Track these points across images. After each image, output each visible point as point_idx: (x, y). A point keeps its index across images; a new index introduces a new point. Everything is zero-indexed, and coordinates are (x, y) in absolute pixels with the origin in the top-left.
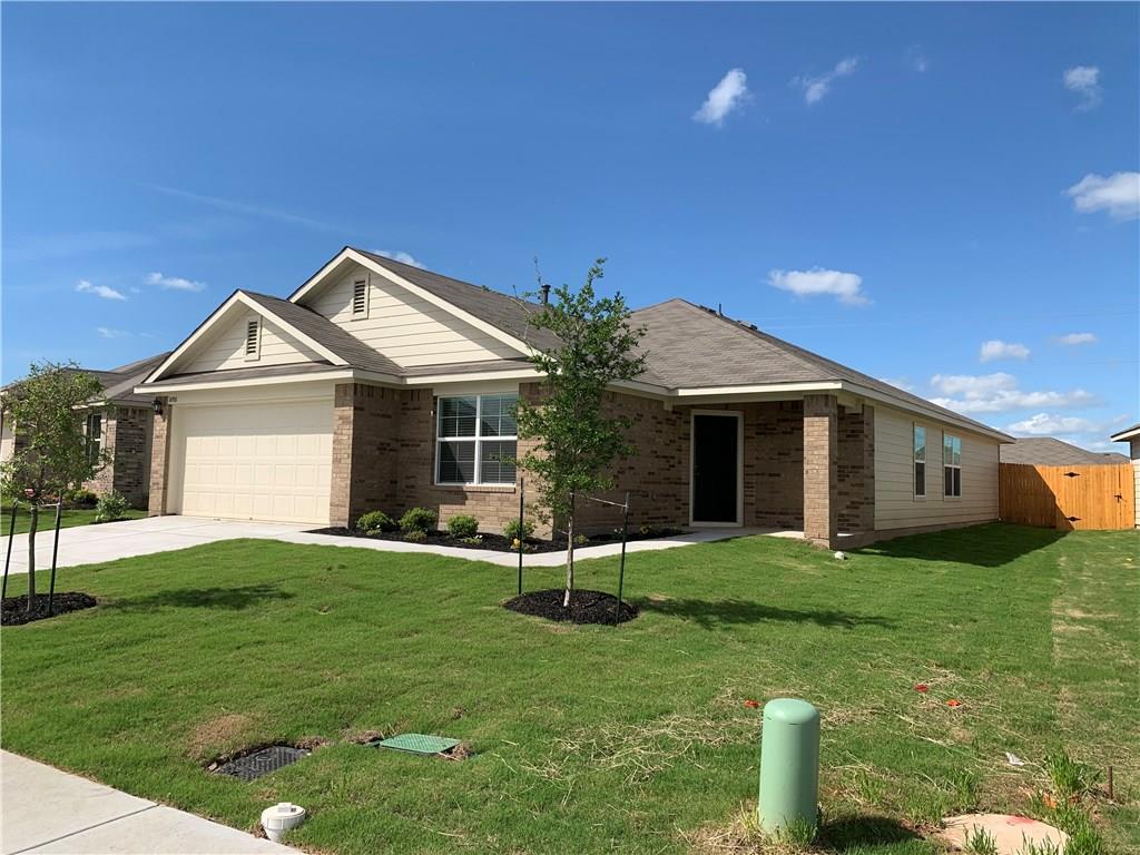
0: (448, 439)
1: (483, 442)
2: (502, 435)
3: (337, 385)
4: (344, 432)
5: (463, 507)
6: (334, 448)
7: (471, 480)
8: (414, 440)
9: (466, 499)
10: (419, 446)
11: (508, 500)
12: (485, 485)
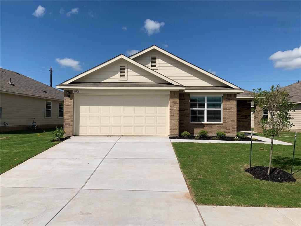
0: (194, 109)
1: (207, 110)
2: (215, 108)
3: (170, 91)
4: (174, 106)
5: (203, 129)
6: (170, 112)
7: (204, 121)
8: (183, 109)
9: (205, 126)
10: (185, 111)
11: (220, 127)
12: (209, 122)
